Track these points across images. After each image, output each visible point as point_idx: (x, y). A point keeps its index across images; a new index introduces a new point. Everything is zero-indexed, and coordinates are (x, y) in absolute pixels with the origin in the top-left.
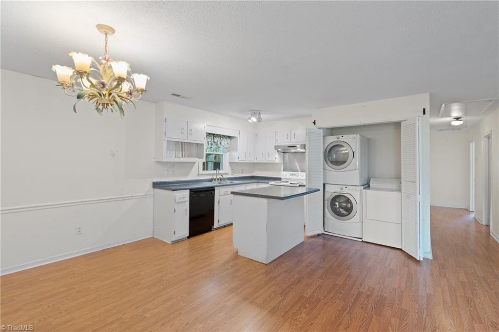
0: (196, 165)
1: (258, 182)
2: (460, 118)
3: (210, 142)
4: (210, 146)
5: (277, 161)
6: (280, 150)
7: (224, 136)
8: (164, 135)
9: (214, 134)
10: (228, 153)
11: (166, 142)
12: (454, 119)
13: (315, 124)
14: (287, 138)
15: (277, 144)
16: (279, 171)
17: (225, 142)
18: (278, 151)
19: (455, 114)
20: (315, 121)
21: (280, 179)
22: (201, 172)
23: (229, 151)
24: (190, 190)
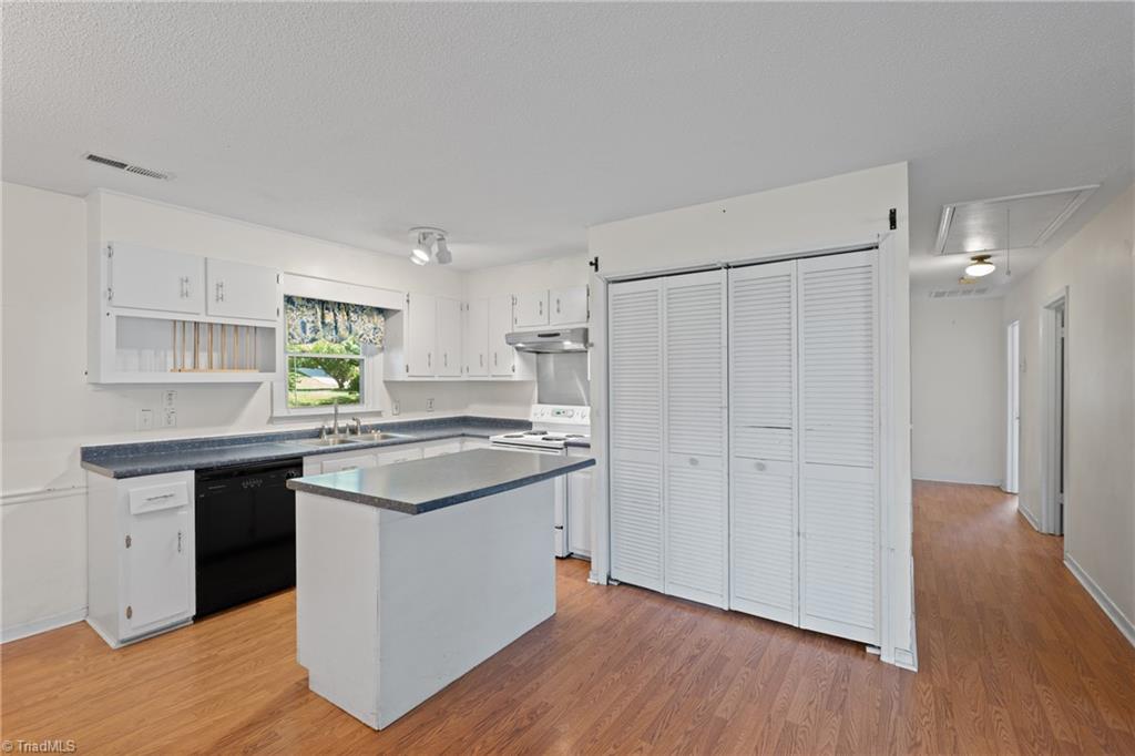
0: (262, 392)
1: (463, 435)
2: (989, 257)
3: (309, 326)
4: (310, 335)
5: (516, 377)
6: (520, 345)
7: (362, 308)
8: (104, 302)
9: (323, 304)
10: (381, 355)
11: (112, 320)
12: (973, 259)
13: (597, 269)
14: (541, 312)
15: (516, 330)
16: (528, 403)
17: (363, 325)
18: (518, 349)
19: (976, 245)
20: (597, 260)
21: (525, 425)
22: (283, 411)
23: (382, 349)
24: (198, 471)
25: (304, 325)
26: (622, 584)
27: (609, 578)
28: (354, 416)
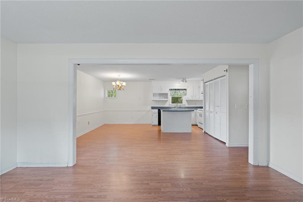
0: (168, 102)
7: (182, 89)
9: (176, 89)
11: (152, 94)
17: (182, 92)
22: (171, 103)
23: (185, 95)
24: (158, 109)
25: (173, 92)
26: (206, 133)
27: (205, 132)
28: (180, 105)
